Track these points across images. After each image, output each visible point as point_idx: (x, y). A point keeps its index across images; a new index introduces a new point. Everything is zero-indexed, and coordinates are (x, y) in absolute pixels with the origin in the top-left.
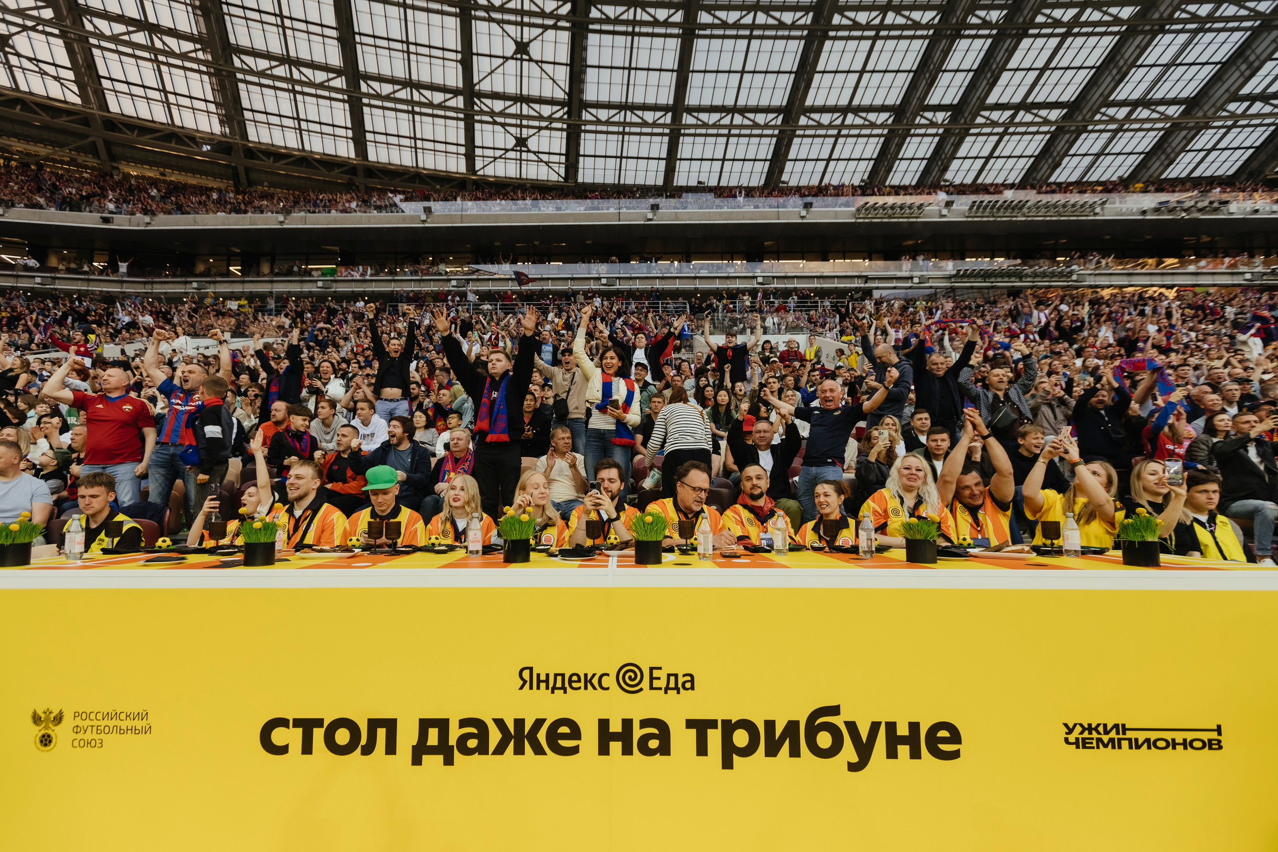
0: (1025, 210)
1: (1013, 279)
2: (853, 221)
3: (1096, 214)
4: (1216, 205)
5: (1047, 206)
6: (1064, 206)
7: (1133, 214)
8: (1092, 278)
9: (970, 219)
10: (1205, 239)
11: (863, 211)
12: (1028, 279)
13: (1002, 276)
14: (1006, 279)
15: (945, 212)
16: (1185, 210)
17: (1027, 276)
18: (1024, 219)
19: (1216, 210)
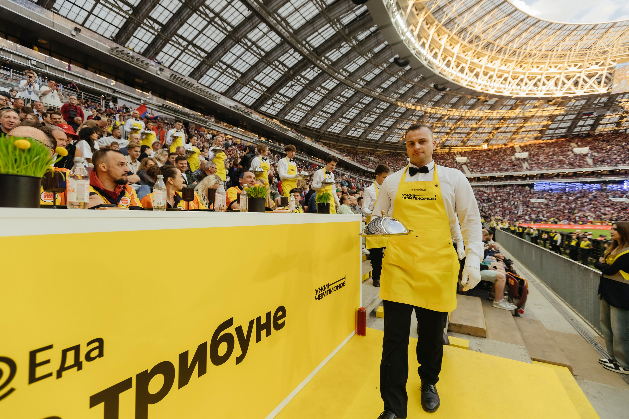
0: (192, 88)
1: (186, 117)
2: (109, 54)
3: (216, 101)
4: (249, 113)
5: (201, 89)
6: (207, 93)
7: (227, 106)
8: (213, 126)
9: (170, 82)
10: (245, 124)
11: (115, 51)
12: (192, 119)
13: (182, 114)
14: (183, 116)
15: (159, 72)
16: (242, 111)
17: (191, 117)
18: (192, 91)
19: (249, 115)
